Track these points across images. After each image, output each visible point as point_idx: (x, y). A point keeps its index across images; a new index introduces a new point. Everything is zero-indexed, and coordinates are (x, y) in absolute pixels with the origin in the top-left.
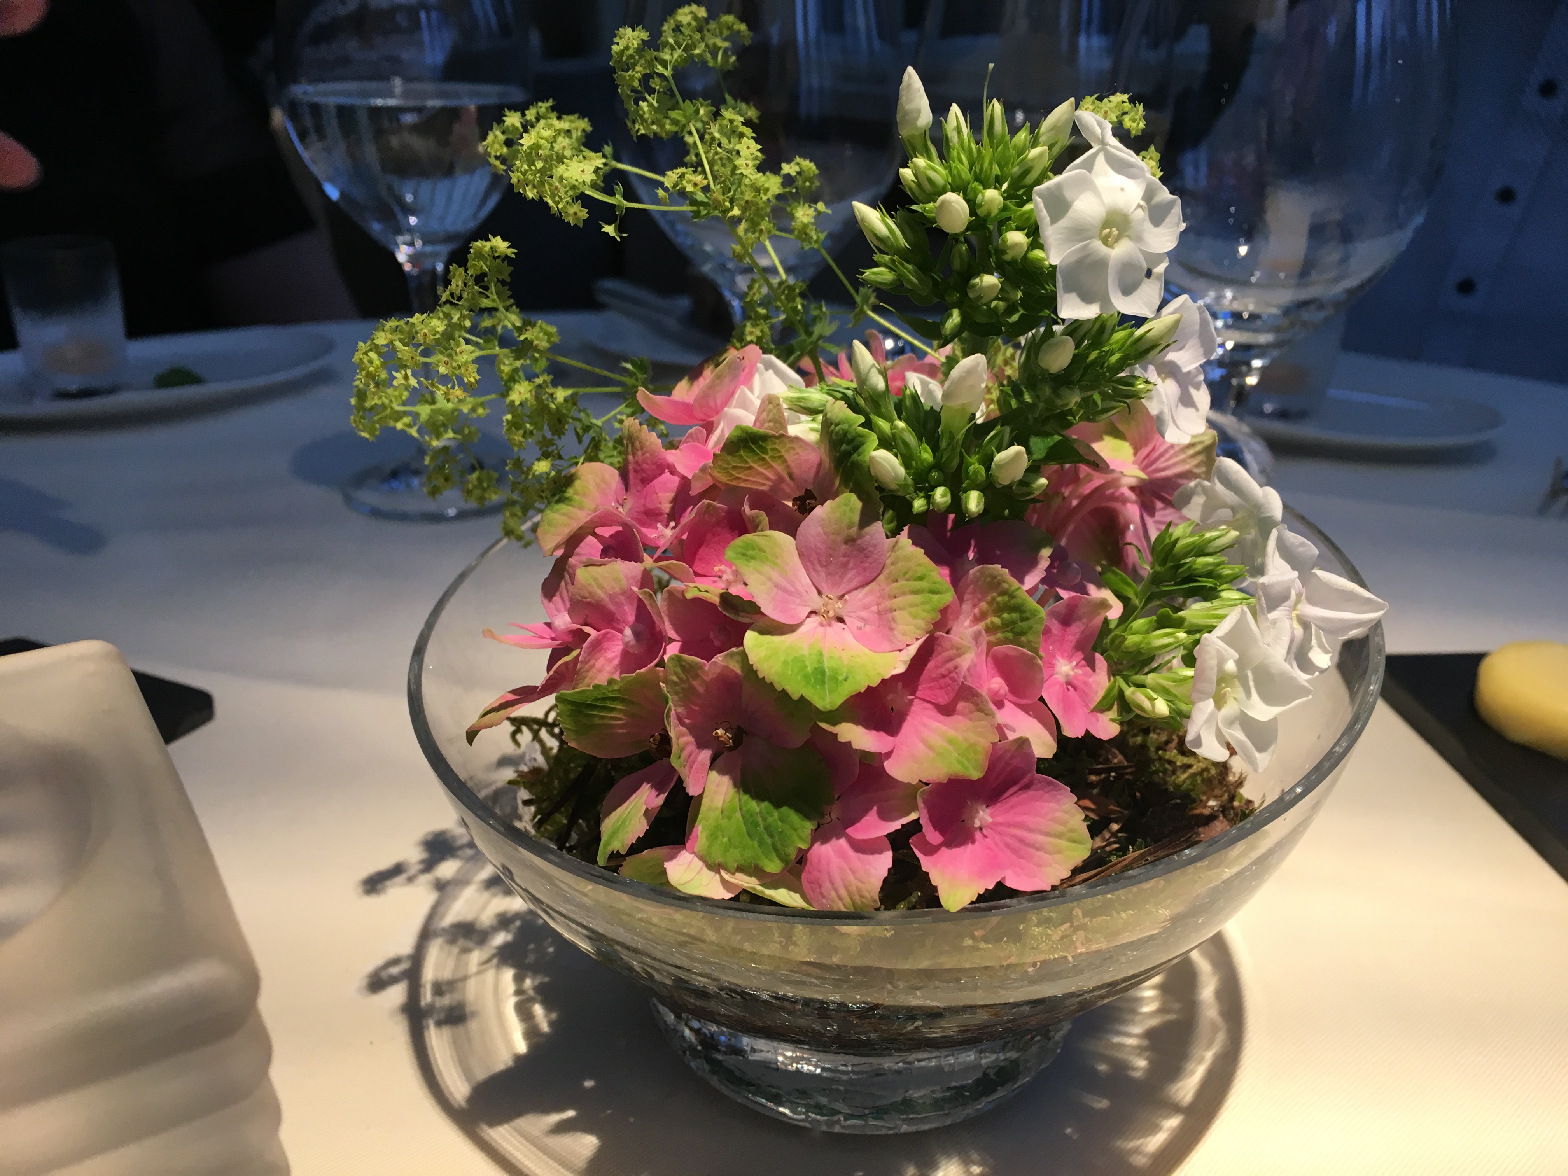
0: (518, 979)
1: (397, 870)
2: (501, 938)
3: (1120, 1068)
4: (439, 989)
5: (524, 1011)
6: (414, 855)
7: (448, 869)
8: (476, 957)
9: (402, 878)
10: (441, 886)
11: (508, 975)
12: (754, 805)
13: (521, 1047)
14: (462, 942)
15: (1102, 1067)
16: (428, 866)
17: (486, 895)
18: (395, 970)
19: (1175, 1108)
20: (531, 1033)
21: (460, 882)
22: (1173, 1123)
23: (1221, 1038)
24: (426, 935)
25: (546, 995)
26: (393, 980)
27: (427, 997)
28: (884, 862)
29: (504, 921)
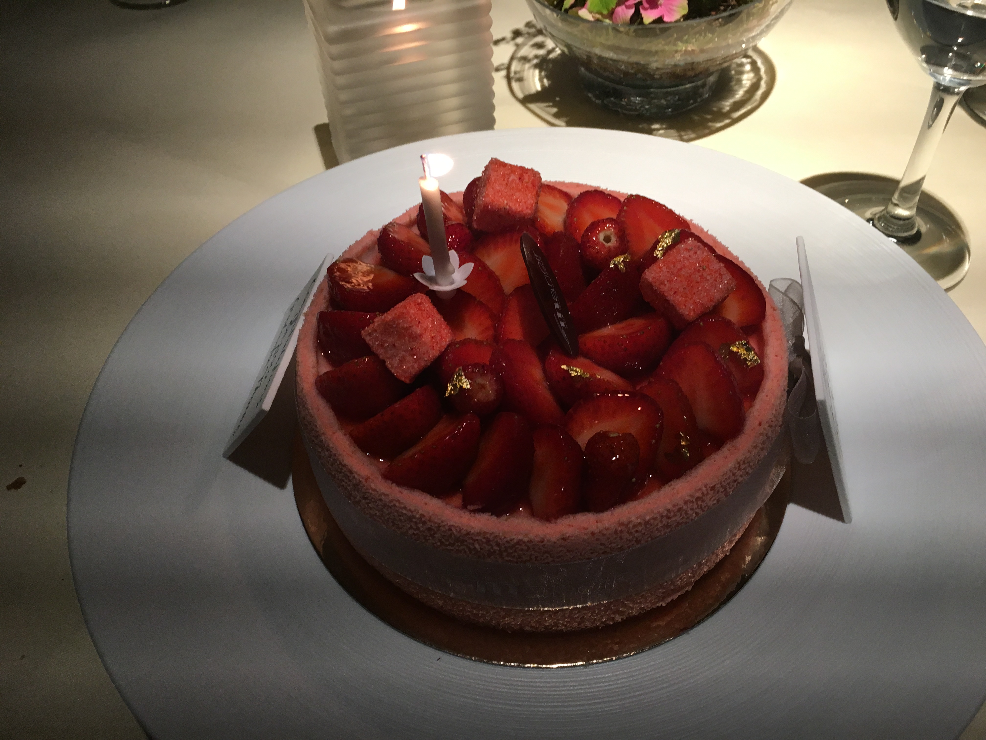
0: (540, 72)
1: (503, 39)
2: (535, 61)
4: (515, 73)
5: (541, 80)
6: (509, 35)
7: (520, 40)
8: (527, 66)
9: (504, 42)
10: (517, 45)
11: (537, 72)
13: (539, 88)
14: (523, 61)
16: (513, 39)
17: (531, 49)
18: (502, 67)
20: (543, 86)
21: (524, 44)
24: (512, 58)
25: (547, 77)
26: (502, 69)
27: (512, 74)
28: (632, 11)
29: (536, 57)
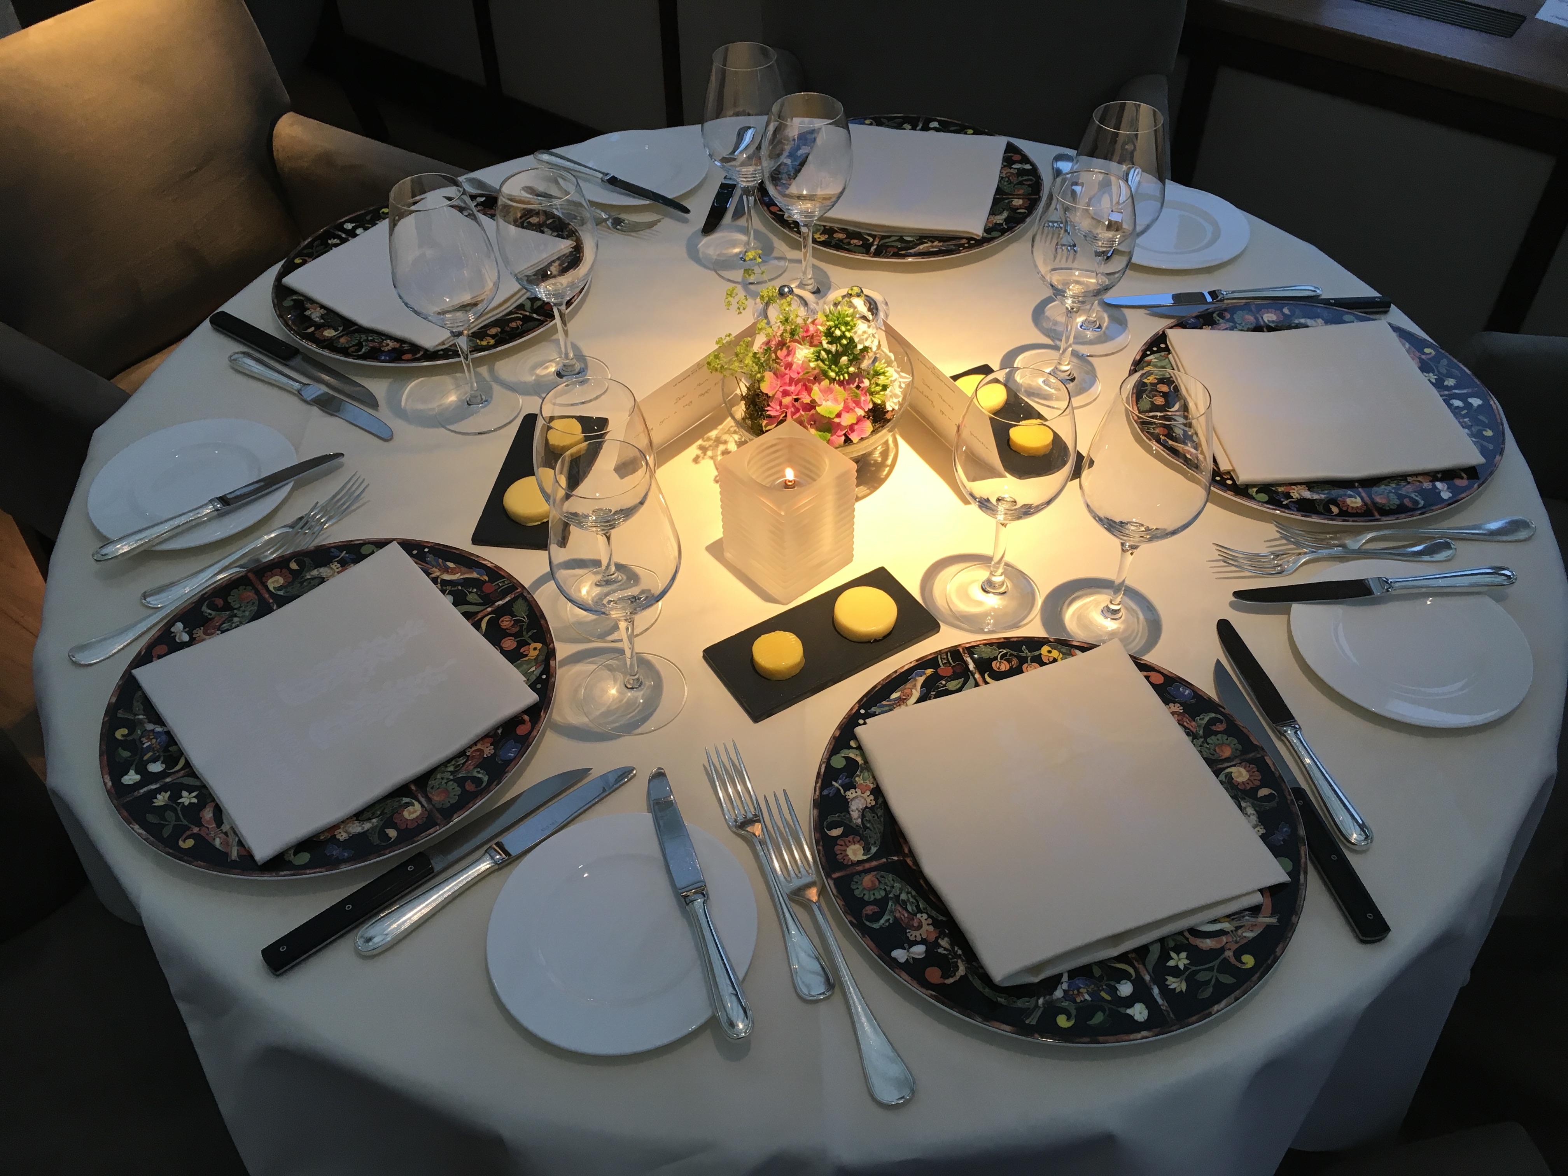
3: (876, 461)
12: (820, 433)
15: (872, 462)
19: (888, 466)
22: (887, 469)
23: (894, 450)
